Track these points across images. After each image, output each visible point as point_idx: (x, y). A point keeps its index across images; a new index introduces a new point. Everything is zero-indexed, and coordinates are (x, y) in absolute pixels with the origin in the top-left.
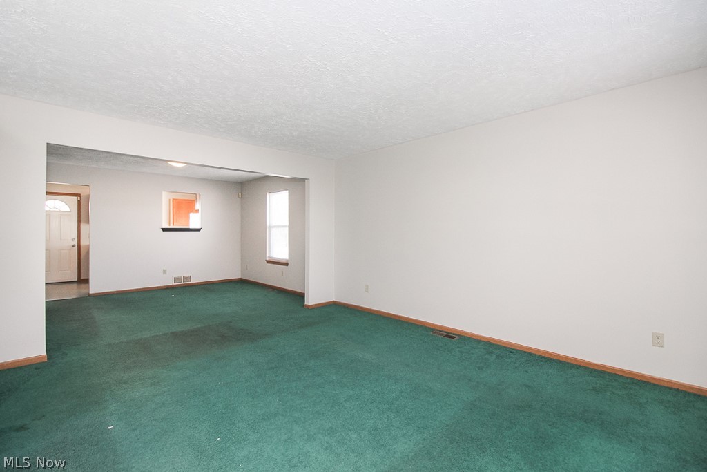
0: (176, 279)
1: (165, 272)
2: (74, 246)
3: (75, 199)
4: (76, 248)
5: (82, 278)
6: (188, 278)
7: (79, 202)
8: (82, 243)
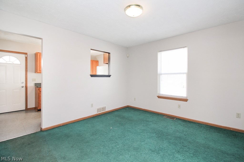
0: (98, 110)
1: (92, 105)
2: (22, 87)
3: (23, 56)
4: (24, 88)
5: (29, 107)
6: (104, 108)
7: (26, 58)
8: (28, 85)
